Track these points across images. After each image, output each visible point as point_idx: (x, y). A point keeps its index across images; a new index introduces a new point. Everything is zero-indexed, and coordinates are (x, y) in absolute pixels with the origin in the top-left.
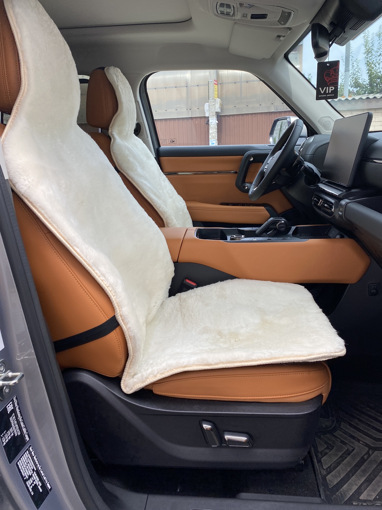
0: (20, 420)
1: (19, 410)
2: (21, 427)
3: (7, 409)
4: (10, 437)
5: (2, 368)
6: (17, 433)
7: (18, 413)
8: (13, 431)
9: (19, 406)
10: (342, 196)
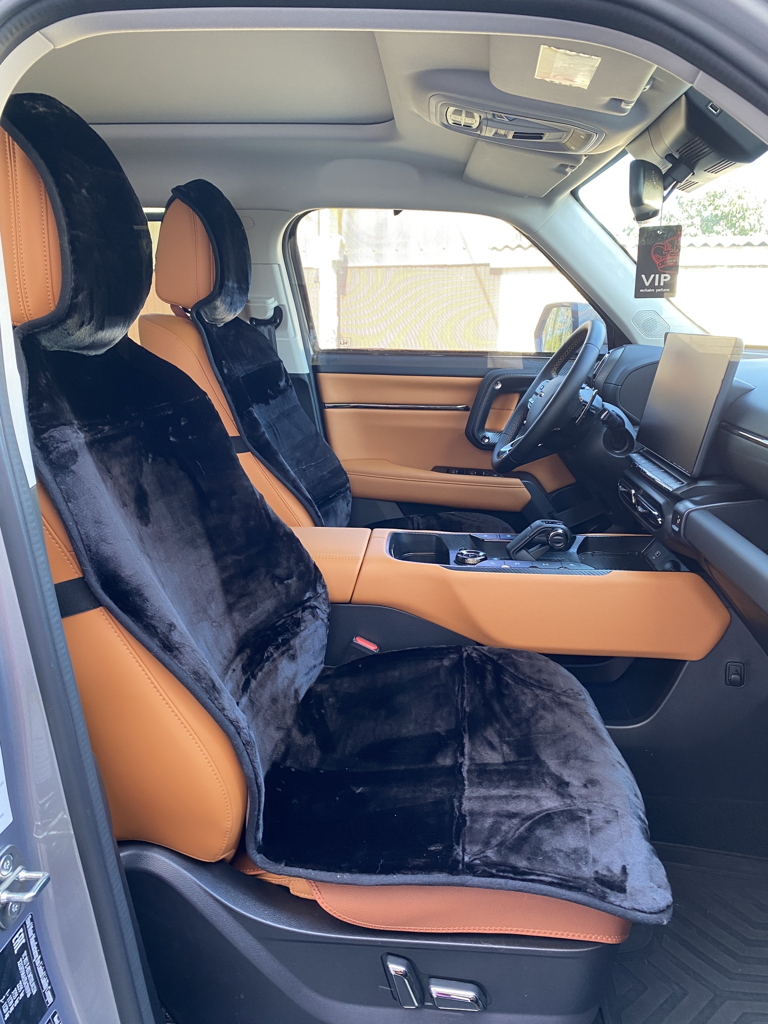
0: (38, 962)
1: (36, 943)
2: (39, 977)
3: (14, 945)
4: (17, 1002)
5: (7, 864)
6: (31, 991)
7: (33, 949)
8: (24, 988)
9: (36, 935)
10: (679, 492)
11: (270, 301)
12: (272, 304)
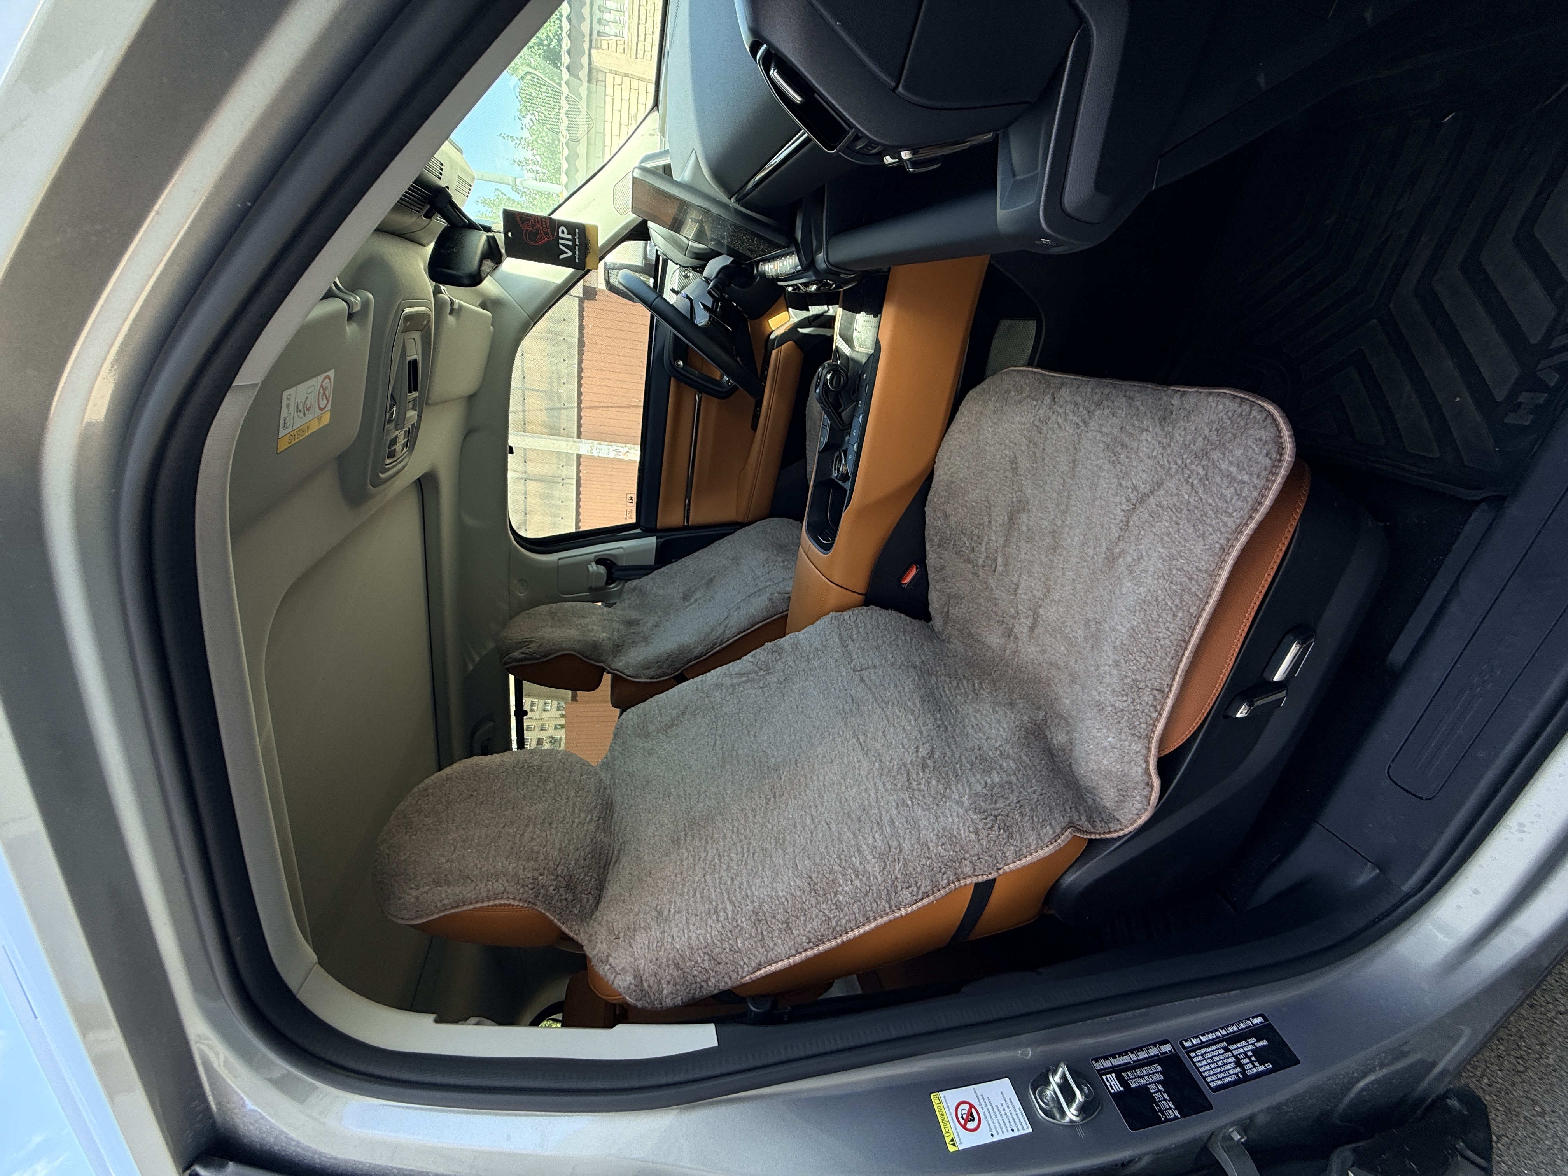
0: (1135, 1058)
1: (1118, 1056)
2: (1147, 1059)
3: (1115, 1089)
4: (1166, 1096)
7: (1122, 1063)
10: (805, 262)
11: (590, 569)
12: (593, 567)
